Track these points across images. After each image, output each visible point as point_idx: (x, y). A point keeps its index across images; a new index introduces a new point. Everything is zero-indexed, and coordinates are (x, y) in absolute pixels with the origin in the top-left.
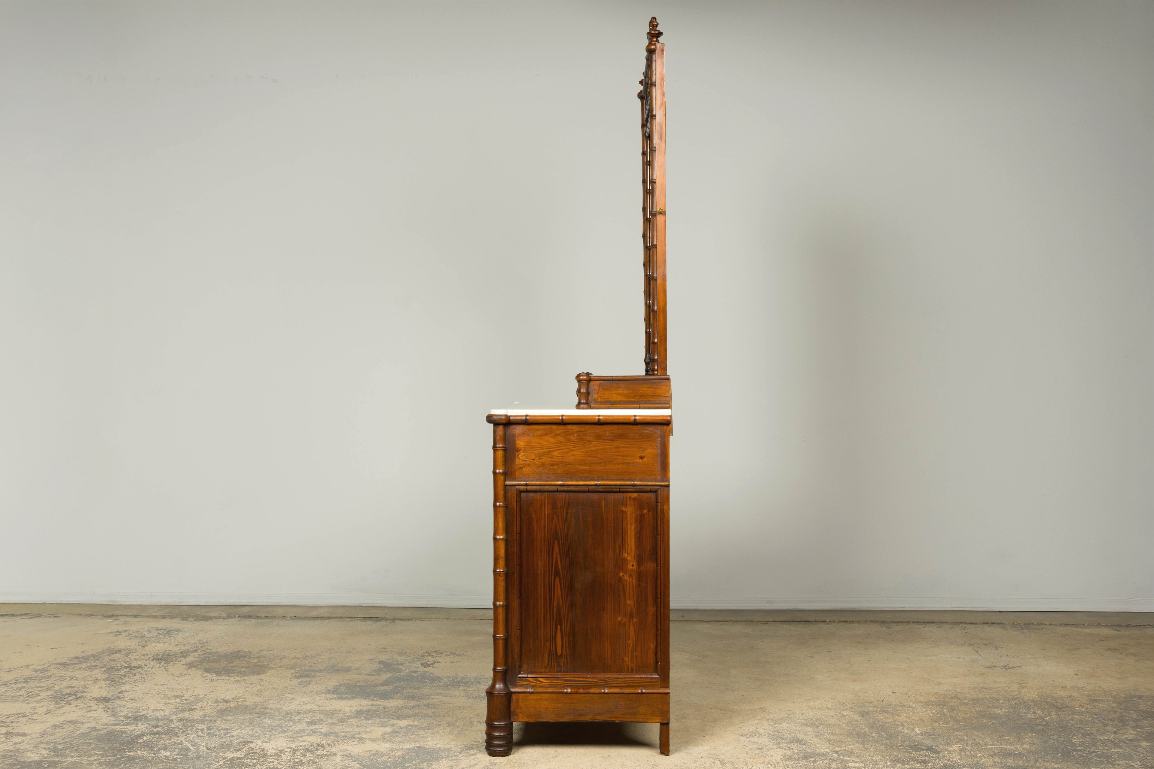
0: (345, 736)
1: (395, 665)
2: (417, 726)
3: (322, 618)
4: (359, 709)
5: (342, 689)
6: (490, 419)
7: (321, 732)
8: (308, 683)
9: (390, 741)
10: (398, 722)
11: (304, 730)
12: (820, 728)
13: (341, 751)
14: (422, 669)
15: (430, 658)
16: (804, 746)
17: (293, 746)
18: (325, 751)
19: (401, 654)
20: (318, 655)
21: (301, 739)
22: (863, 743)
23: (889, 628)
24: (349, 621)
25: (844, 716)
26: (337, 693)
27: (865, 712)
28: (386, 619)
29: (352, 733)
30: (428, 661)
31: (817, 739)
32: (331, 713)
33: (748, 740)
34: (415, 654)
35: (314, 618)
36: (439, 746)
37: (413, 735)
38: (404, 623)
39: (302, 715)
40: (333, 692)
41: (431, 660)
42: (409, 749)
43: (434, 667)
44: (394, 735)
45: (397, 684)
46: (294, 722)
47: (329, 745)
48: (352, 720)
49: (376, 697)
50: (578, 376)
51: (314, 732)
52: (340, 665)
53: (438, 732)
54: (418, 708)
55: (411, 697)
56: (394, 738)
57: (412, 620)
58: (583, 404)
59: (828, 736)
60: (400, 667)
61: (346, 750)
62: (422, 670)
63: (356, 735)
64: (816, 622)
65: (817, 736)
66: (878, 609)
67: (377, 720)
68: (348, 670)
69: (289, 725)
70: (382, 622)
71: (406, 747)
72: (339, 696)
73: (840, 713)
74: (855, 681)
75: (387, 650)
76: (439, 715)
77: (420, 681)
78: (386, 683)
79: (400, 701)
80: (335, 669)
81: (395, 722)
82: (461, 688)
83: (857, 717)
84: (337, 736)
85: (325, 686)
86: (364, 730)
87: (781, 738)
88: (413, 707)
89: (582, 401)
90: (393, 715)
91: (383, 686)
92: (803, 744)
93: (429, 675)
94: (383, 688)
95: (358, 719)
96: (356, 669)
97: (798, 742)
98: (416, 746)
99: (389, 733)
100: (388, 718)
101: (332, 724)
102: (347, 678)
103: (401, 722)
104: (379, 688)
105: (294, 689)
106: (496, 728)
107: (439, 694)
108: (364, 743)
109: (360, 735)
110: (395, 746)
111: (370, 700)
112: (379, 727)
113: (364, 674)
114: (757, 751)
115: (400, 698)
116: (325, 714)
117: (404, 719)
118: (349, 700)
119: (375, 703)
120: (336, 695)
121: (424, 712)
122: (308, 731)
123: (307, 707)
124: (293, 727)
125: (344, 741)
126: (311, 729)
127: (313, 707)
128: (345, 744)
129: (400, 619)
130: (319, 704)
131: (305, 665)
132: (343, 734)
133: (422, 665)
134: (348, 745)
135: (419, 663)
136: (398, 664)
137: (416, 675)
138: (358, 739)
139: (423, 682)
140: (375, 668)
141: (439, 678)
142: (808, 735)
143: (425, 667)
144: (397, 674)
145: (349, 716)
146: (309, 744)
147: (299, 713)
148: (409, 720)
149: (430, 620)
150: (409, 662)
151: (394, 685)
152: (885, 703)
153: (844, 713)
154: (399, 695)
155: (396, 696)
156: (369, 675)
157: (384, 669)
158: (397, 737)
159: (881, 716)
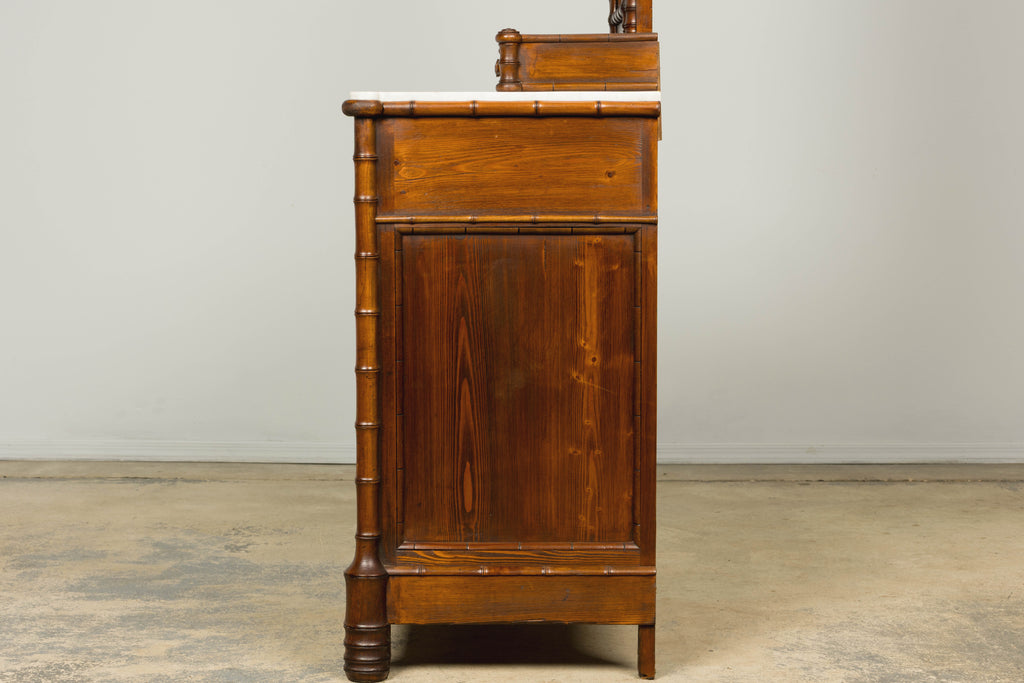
0: (104, 654)
1: (180, 547)
2: (224, 638)
3: (51, 479)
4: (124, 614)
5: (94, 584)
6: (349, 108)
7: (63, 647)
8: (36, 575)
9: (182, 661)
10: (192, 632)
11: (34, 645)
12: (907, 637)
13: (99, 675)
14: (227, 553)
15: (240, 537)
16: (880, 665)
17: (18, 668)
18: (71, 676)
19: (189, 532)
20: (49, 534)
21: (29, 658)
22: (978, 660)
23: (1015, 490)
24: (98, 483)
25: (946, 620)
26: (84, 589)
27: (979, 613)
28: (160, 480)
29: (116, 649)
30: (238, 542)
31: (901, 655)
32: (79, 620)
33: (787, 655)
34: (214, 531)
35: (38, 479)
36: (264, 667)
37: (219, 651)
38: (191, 485)
39: (28, 623)
40: (80, 589)
41: (242, 541)
42: (214, 672)
43: (247, 551)
44: (188, 651)
45: (187, 576)
46: (16, 633)
47: (78, 666)
48: (114, 629)
49: (152, 594)
50: (500, 34)
51: (50, 648)
52: (86, 549)
53: (261, 647)
54: (224, 612)
55: (211, 596)
56: (187, 655)
57: (206, 481)
58: (509, 82)
59: (920, 650)
60: (190, 551)
61: (108, 674)
62: (227, 556)
63: (122, 652)
64: (891, 481)
65: (901, 650)
66: (996, 462)
67: (156, 629)
68: (103, 555)
69: (8, 637)
70: (154, 484)
71: (208, 669)
72: (90, 594)
73: (938, 616)
74: (960, 569)
75: (165, 526)
76: (261, 622)
77: (225, 572)
78: (167, 575)
79: (193, 601)
80: (79, 555)
81: (186, 632)
82: (295, 582)
83: (966, 622)
84: (90, 654)
85: (64, 580)
86: (135, 644)
87: (841, 653)
88: (217, 610)
89: (507, 78)
90: (183, 622)
91: (163, 579)
92: (878, 662)
93: (241, 562)
94: (163, 582)
95: (123, 628)
96: (116, 555)
97: (868, 658)
98: (225, 667)
99: (178, 649)
100: (175, 627)
101: (81, 635)
102: (100, 568)
103: (197, 632)
104: (156, 582)
105: (11, 585)
106: (363, 634)
107: (258, 591)
108: (136, 663)
109: (129, 652)
110: (190, 668)
111: (142, 600)
112: (160, 639)
113: (129, 562)
114: (803, 673)
115: (194, 597)
116: (68, 620)
117: (203, 627)
118: (107, 600)
119: (151, 604)
120: (84, 593)
121: (236, 617)
122: (41, 646)
123: (36, 611)
124: (15, 640)
125: (103, 661)
126: (45, 644)
127: (45, 610)
128: (106, 665)
129: (185, 480)
130: (55, 605)
131: (28, 549)
132: (100, 650)
133: (227, 547)
134: (109, 667)
135: (222, 544)
136: (184, 547)
137: (217, 563)
138: (126, 658)
139: (231, 573)
140: (147, 553)
141: (258, 567)
142: (887, 649)
143: (232, 551)
144: (186, 562)
145: (108, 624)
146: (44, 665)
147: (23, 620)
148: (211, 629)
150: (204, 543)
151: (182, 577)
152: (1011, 600)
153: (945, 615)
154: (191, 592)
155: (186, 595)
156: (138, 563)
157: (163, 555)
158: (192, 653)
159: (1007, 620)
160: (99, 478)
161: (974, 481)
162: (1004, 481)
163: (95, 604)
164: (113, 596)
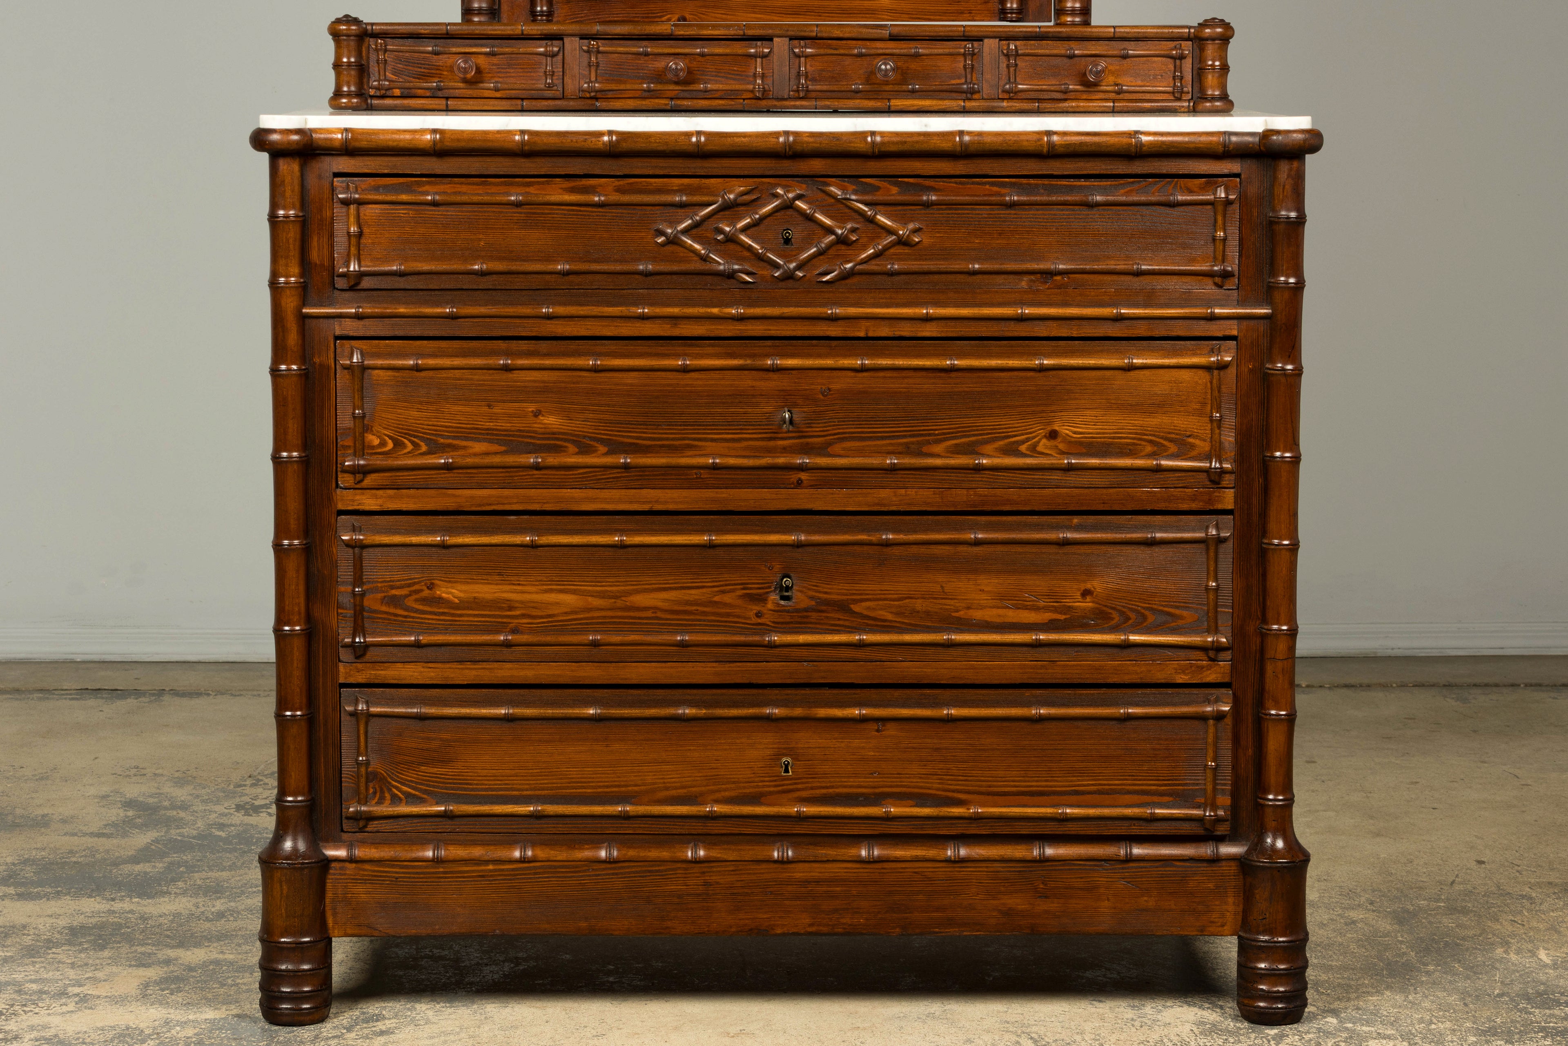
0: (41, 992)
1: (166, 808)
2: (231, 963)
4: (75, 923)
5: (29, 872)
9: (163, 1004)
10: (181, 953)
13: (32, 1028)
14: (238, 818)
15: (260, 790)
19: (181, 781)
22: (1403, 991)
24: (40, 699)
25: (1354, 922)
27: (1408, 911)
28: (137, 693)
29: (60, 984)
30: (256, 798)
34: (219, 780)
37: (223, 985)
38: (185, 701)
41: (263, 796)
42: (213, 1022)
43: (270, 813)
44: (173, 986)
45: (175, 857)
48: (59, 950)
49: (120, 890)
52: (18, 811)
54: (232, 919)
55: (212, 891)
56: (172, 994)
57: (208, 695)
60: (182, 814)
61: (45, 1027)
62: (238, 822)
63: (70, 989)
67: (125, 949)
68: (43, 823)
70: (129, 700)
71: (204, 1017)
72: (21, 890)
73: (1341, 916)
74: (1378, 835)
75: (143, 772)
77: (235, 850)
78: (144, 855)
79: (184, 900)
80: (6, 823)
81: (172, 953)
83: (1385, 925)
84: (19, 992)
86: (90, 975)
88: (221, 915)
90: (168, 936)
91: (138, 863)
93: (260, 833)
94: (138, 868)
95: (73, 949)
96: (64, 821)
98: (230, 1013)
99: (156, 983)
100: (154, 945)
102: (39, 845)
103: (189, 953)
104: (127, 868)
108: (91, 1008)
109: (81, 989)
111: (103, 899)
112: (130, 966)
113: (85, 834)
115: (184, 893)
117: (198, 945)
118: (48, 899)
119: (117, 906)
120: (12, 888)
121: (250, 927)
125: (40, 1004)
128: (43, 1012)
129: (175, 693)
132: (34, 987)
133: (239, 808)
134: (49, 1015)
135: (231, 803)
136: (173, 807)
137: (222, 834)
138: (77, 999)
139: (245, 852)
140: (114, 819)
143: (247, 814)
144: (174, 833)
145: (49, 941)
148: (211, 949)
149: (255, 693)
150: (203, 801)
151: (166, 860)
152: (1457, 887)
153: (1353, 914)
154: (180, 884)
155: (172, 889)
156: (99, 835)
157: (139, 821)
158: (179, 990)
159: (1448, 922)
160: (41, 690)
161: (1403, 686)
162: (1448, 686)
163: (30, 907)
164: (58, 893)
